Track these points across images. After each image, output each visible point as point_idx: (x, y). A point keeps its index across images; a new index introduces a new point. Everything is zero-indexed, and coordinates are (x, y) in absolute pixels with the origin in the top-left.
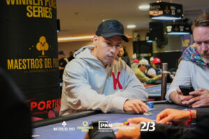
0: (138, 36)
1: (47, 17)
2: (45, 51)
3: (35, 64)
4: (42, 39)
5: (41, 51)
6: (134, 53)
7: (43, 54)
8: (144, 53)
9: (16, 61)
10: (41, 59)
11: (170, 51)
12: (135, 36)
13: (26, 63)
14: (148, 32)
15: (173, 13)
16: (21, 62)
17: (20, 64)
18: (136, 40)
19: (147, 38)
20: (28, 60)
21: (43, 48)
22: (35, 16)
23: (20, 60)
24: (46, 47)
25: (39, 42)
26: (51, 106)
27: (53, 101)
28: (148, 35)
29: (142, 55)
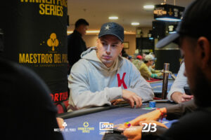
0: (141, 33)
1: (58, 15)
2: (55, 47)
3: (45, 58)
4: (53, 36)
5: (52, 47)
6: (137, 48)
7: (53, 49)
8: (146, 49)
9: (27, 55)
10: (51, 55)
11: (170, 49)
12: (139, 33)
13: (37, 58)
14: (151, 29)
15: (176, 15)
16: (32, 56)
17: (31, 58)
18: (139, 36)
19: (150, 35)
20: (39, 55)
21: (53, 45)
22: (47, 13)
23: (31, 55)
24: (57, 43)
25: (49, 38)
26: (59, 98)
27: (61, 94)
28: (150, 32)
29: (144, 51)
